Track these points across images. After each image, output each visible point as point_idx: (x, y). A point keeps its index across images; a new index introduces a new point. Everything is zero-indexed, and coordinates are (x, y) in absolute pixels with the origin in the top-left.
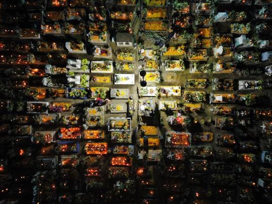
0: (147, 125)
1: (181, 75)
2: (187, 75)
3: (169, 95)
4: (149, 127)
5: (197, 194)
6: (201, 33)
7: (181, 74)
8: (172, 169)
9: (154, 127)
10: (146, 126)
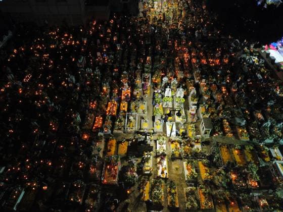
0: (128, 147)
1: (180, 179)
2: (181, 186)
3: (158, 165)
4: (126, 148)
5: (46, 188)
6: (233, 203)
7: (182, 179)
8: (81, 165)
9: (126, 152)
10: (127, 145)
